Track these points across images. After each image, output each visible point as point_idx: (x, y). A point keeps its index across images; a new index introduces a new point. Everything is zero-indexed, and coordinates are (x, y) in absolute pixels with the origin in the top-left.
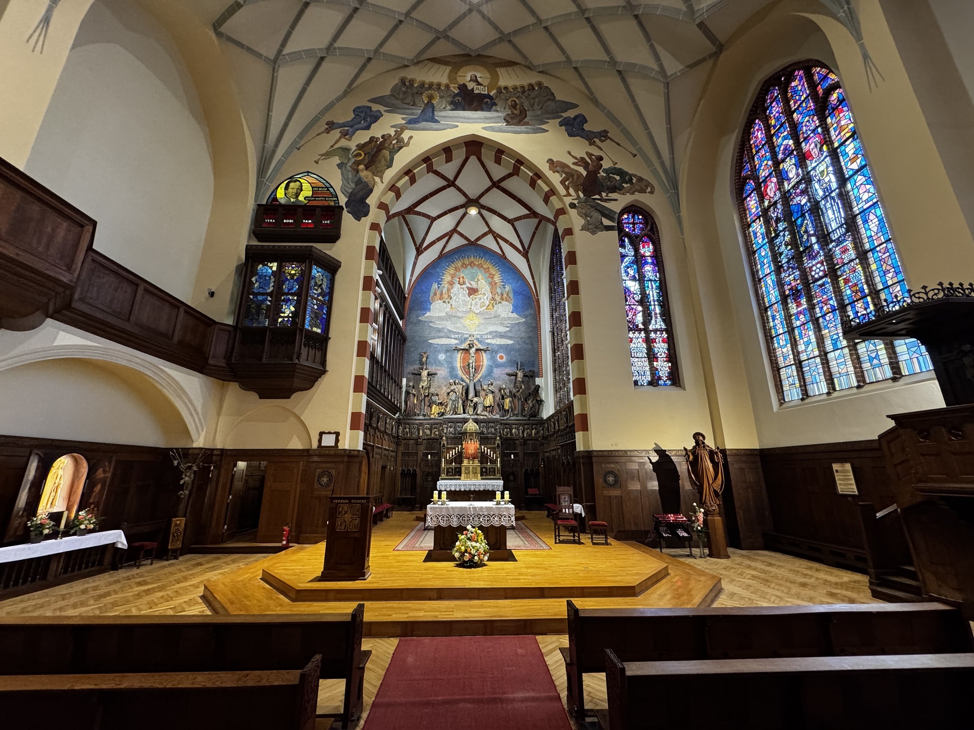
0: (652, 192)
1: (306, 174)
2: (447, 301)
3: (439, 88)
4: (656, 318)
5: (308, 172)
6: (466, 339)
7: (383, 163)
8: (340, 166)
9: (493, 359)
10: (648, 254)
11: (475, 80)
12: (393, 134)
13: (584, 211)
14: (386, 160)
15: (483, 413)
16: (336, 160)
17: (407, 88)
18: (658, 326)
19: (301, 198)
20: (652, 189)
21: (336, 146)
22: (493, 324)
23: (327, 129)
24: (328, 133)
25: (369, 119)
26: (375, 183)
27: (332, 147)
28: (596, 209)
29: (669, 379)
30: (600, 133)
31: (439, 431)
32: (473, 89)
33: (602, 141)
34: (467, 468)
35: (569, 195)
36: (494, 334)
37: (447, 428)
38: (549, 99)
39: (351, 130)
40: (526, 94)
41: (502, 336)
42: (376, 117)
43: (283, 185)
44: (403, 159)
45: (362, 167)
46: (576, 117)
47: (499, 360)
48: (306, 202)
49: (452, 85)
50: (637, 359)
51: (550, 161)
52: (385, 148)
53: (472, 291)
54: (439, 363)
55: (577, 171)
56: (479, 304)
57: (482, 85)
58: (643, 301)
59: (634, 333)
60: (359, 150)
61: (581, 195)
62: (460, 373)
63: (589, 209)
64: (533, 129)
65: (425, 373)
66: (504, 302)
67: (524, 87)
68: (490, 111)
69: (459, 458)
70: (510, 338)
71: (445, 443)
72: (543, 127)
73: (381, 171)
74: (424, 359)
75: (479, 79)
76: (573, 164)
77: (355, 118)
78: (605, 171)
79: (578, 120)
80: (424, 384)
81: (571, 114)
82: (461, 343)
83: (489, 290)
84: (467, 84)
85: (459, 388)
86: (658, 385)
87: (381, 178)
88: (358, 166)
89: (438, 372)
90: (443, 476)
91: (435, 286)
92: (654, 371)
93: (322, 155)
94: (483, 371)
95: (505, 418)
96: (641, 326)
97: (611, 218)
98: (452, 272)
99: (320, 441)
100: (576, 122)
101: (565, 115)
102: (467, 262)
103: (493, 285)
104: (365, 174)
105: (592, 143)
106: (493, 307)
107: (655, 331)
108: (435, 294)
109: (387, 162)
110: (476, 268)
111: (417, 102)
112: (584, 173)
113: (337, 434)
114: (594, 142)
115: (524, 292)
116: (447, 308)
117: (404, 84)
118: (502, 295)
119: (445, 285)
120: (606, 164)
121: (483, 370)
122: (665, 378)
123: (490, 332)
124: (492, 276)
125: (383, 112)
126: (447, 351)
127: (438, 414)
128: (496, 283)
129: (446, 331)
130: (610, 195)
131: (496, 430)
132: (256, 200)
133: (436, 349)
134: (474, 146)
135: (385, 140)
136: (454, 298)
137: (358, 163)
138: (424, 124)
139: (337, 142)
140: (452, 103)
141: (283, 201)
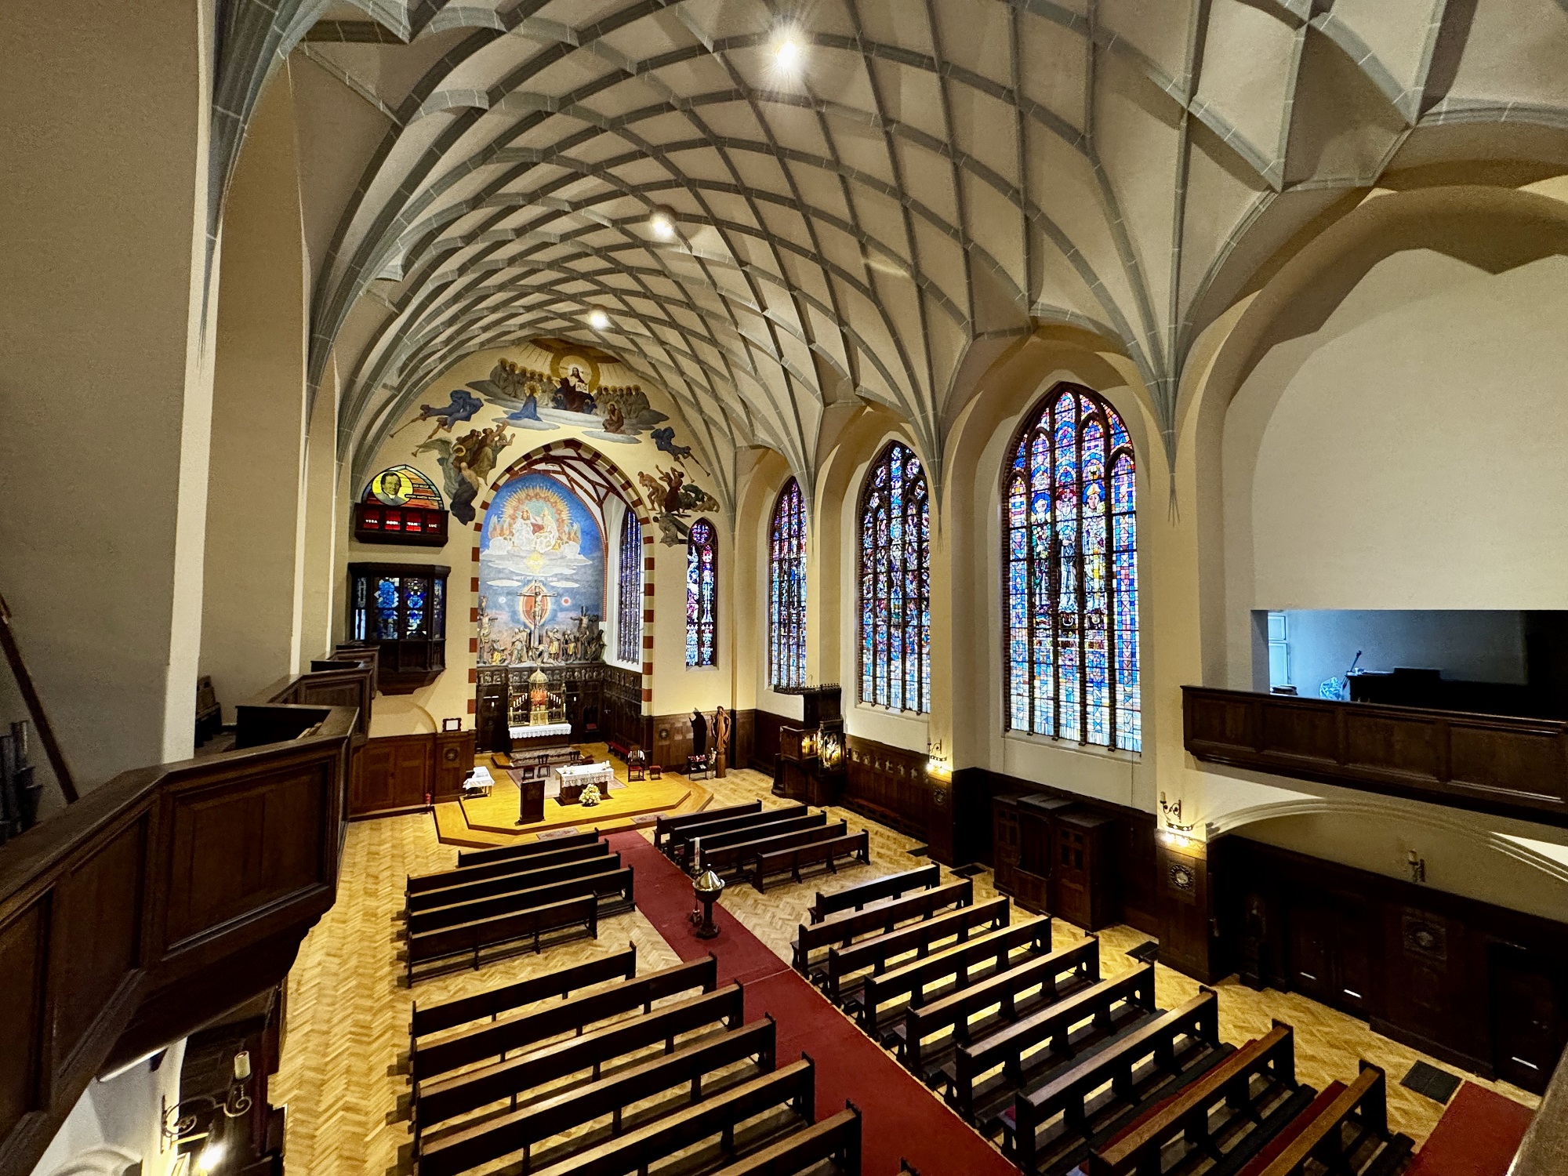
0: (717, 511)
2: (508, 537)
3: (541, 380)
4: (708, 613)
5: (406, 465)
6: (529, 581)
7: (486, 462)
8: (441, 461)
9: (557, 603)
10: (708, 561)
11: (576, 374)
12: (495, 429)
13: (664, 525)
14: (489, 460)
15: (549, 661)
16: (436, 454)
17: (508, 374)
18: (708, 620)
19: (401, 495)
20: (717, 509)
21: (435, 438)
22: (559, 566)
23: (422, 415)
24: (424, 420)
25: (468, 408)
26: (479, 485)
27: (430, 437)
28: (674, 524)
29: (710, 660)
30: (683, 449)
31: (503, 677)
32: (575, 385)
33: (685, 457)
35: (654, 509)
36: (559, 576)
37: (513, 677)
38: (644, 407)
39: (449, 419)
40: (624, 399)
41: (567, 579)
42: (476, 407)
43: (379, 478)
45: (464, 465)
46: (666, 430)
47: (564, 604)
48: (407, 500)
49: (554, 378)
50: (690, 647)
51: (641, 474)
52: (486, 445)
53: (538, 528)
54: (499, 607)
55: (662, 486)
56: (544, 543)
57: (582, 381)
58: (699, 601)
59: (690, 626)
60: (460, 444)
61: (664, 510)
62: (522, 617)
63: (668, 524)
65: (485, 620)
66: (571, 542)
67: (622, 390)
68: (590, 414)
69: (527, 705)
70: (576, 581)
71: (511, 692)
72: (637, 437)
73: (485, 471)
74: (484, 604)
75: (581, 374)
76: (659, 479)
77: (453, 404)
78: (685, 488)
79: (667, 434)
80: (485, 631)
81: (662, 426)
82: (524, 585)
83: (555, 527)
84: (569, 379)
85: (523, 636)
86: (702, 665)
87: (485, 479)
88: (460, 464)
89: (499, 616)
90: (511, 723)
91: (495, 520)
92: (700, 653)
93: (420, 447)
94: (546, 616)
95: (569, 662)
96: (696, 620)
97: (684, 533)
98: (514, 503)
99: (445, 726)
100: (665, 435)
101: (657, 427)
102: (531, 492)
103: (560, 522)
104: (468, 473)
105: (677, 459)
106: (560, 547)
107: (705, 624)
108: (495, 529)
109: (490, 462)
110: (541, 501)
111: (519, 394)
112: (668, 489)
113: (459, 720)
114: (679, 458)
115: (592, 533)
116: (508, 546)
117: (504, 368)
118: (569, 534)
119: (506, 519)
120: (686, 481)
121: (549, 614)
122: (707, 660)
123: (556, 575)
124: (559, 512)
125: (483, 402)
126: (508, 594)
127: (500, 661)
128: (563, 520)
129: (507, 572)
131: (561, 677)
132: (353, 496)
133: (497, 592)
134: (572, 443)
135: (487, 435)
136: (516, 535)
137: (459, 460)
138: (526, 421)
139: (435, 432)
140: (554, 400)
141: (381, 497)
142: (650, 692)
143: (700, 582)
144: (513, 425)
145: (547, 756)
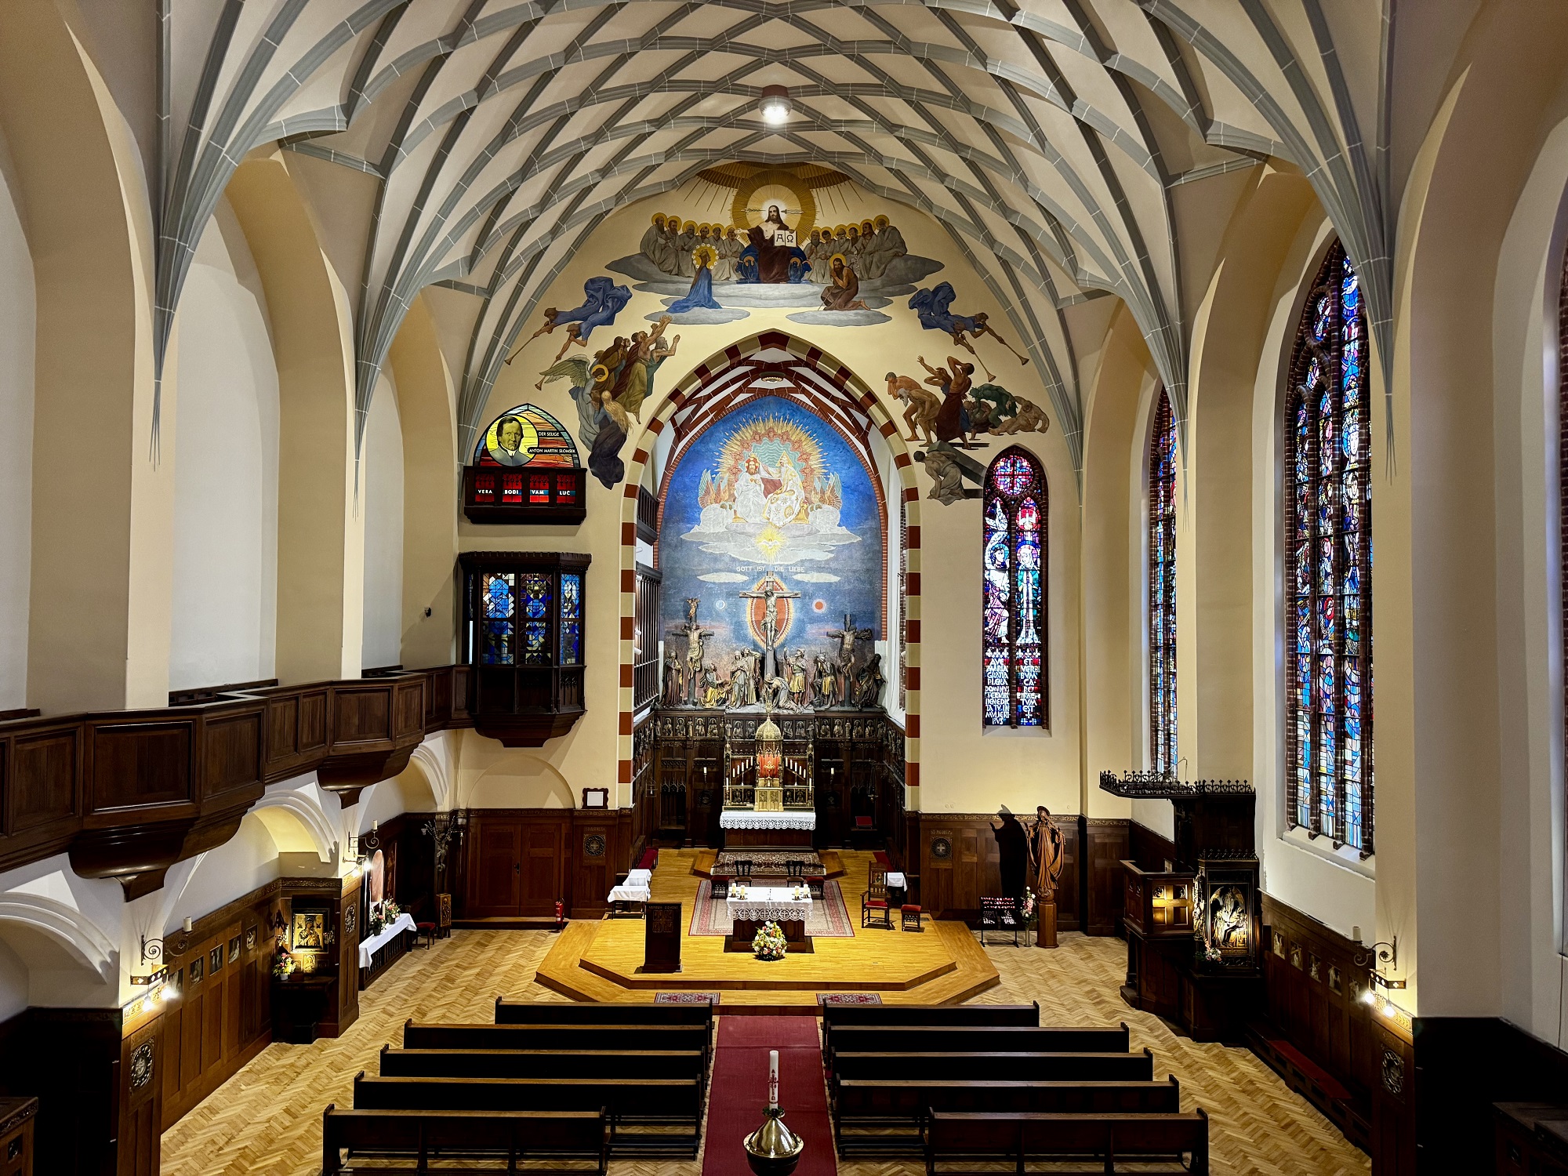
0: (1043, 430)
1: (525, 407)
2: (727, 504)
3: (719, 238)
4: (1028, 627)
5: (528, 404)
6: (760, 574)
7: (638, 387)
8: (575, 393)
9: (805, 608)
10: (1028, 527)
11: (775, 218)
12: (649, 331)
13: (935, 465)
14: (641, 382)
15: (787, 705)
16: (567, 383)
17: (667, 239)
18: (1029, 641)
19: (523, 449)
20: (1044, 425)
21: (564, 358)
22: (808, 547)
23: (547, 324)
24: (550, 332)
25: (610, 304)
26: (628, 424)
27: (559, 358)
28: (954, 462)
29: (1034, 716)
30: (973, 319)
31: (719, 728)
32: (773, 237)
33: (976, 336)
34: (764, 793)
35: (915, 438)
36: (807, 564)
37: (732, 729)
38: (896, 255)
39: (584, 326)
40: (859, 245)
41: (820, 568)
42: (621, 301)
43: (495, 426)
44: (668, 377)
45: (606, 394)
46: (938, 289)
47: (816, 610)
48: (531, 456)
49: (738, 231)
50: (994, 689)
51: (891, 378)
52: (637, 360)
53: (772, 486)
54: (718, 616)
55: (931, 395)
56: (783, 510)
57: (785, 228)
58: (1011, 605)
59: (993, 651)
60: (600, 363)
61: (934, 438)
62: (750, 632)
63: (943, 462)
64: (868, 316)
65: (694, 636)
66: (826, 507)
67: (856, 230)
68: (799, 282)
69: (751, 776)
70: (835, 572)
71: (730, 752)
72: (883, 310)
73: (636, 401)
74: (692, 611)
75: (783, 216)
76: (926, 381)
77: (588, 301)
78: (976, 393)
79: (941, 295)
80: (693, 654)
81: (929, 283)
82: (753, 580)
83: (800, 483)
84: (764, 227)
85: (749, 663)
86: (1019, 723)
87: (637, 414)
88: (601, 394)
89: (715, 631)
90: (728, 803)
91: (706, 476)
92: (1015, 703)
93: (545, 374)
94: (789, 630)
95: (822, 709)
96: (1005, 641)
97: (974, 477)
98: (736, 449)
99: (585, 799)
100: (937, 299)
101: (920, 285)
102: (761, 428)
103: (807, 473)
104: (612, 407)
105: (959, 340)
106: (807, 515)
107: (1024, 648)
108: (707, 492)
109: (643, 385)
110: (777, 440)
111: (683, 268)
112: (942, 398)
113: (605, 791)
114: (963, 337)
115: (861, 488)
116: (727, 517)
117: (661, 230)
118: (823, 492)
119: (724, 475)
120: (978, 380)
121: (790, 627)
122: (1029, 715)
123: (802, 561)
124: (806, 457)
125: (632, 290)
126: (729, 595)
127: (717, 701)
128: (812, 470)
129: (727, 559)
130: (978, 436)
131: (807, 732)
132: (461, 458)
133: (712, 591)
134: (774, 338)
135: (638, 344)
136: (739, 499)
137: (600, 388)
138: (697, 311)
139: (565, 349)
140: (739, 268)
141: (497, 455)
142: (915, 768)
143: (1012, 569)
144: (677, 322)
145: (750, 863)
